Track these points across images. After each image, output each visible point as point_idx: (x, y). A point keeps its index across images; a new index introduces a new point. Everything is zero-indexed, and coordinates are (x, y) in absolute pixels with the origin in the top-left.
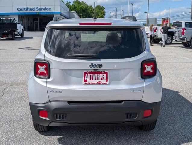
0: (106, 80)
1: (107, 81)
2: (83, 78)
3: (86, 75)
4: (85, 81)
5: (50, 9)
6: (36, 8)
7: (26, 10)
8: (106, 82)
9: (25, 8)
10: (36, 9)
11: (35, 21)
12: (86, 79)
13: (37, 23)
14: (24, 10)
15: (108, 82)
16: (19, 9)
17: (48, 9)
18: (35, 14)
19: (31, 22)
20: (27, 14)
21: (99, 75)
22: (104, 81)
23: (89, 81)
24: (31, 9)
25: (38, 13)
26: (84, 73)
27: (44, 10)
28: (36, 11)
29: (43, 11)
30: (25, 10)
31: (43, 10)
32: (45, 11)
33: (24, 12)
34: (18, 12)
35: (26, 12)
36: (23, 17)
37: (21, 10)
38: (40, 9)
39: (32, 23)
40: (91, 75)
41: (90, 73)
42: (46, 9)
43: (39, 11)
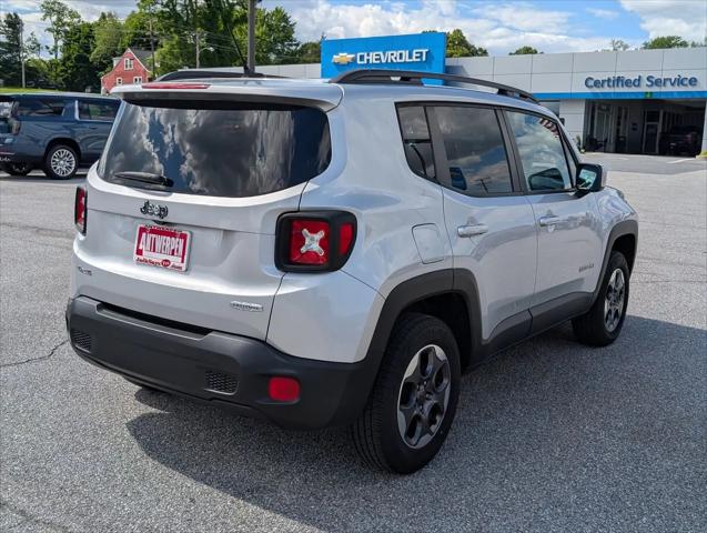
0: (180, 259)
1: (183, 262)
2: (137, 242)
3: (144, 234)
4: (139, 252)
5: (693, 81)
6: (645, 79)
7: (611, 84)
8: (181, 265)
9: (609, 80)
10: (645, 82)
11: (648, 121)
12: (141, 248)
13: (655, 127)
14: (606, 84)
15: (184, 266)
16: (591, 83)
17: (686, 82)
18: (641, 97)
19: (634, 124)
20: (613, 97)
21: (168, 238)
22: (175, 260)
23: (146, 255)
24: (628, 83)
25: (651, 93)
26: (141, 228)
27: (672, 84)
28: (644, 88)
29: (669, 88)
30: (609, 86)
31: (668, 83)
32: (677, 89)
33: (606, 89)
34: (587, 90)
35: (612, 90)
36: (604, 107)
37: (597, 83)
38: (658, 82)
39: (639, 127)
40: (154, 236)
41: (153, 231)
42: (680, 81)
43: (655, 89)
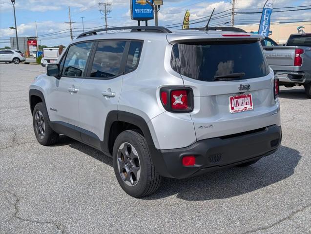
0: (250, 105)
2: (230, 105)
3: (233, 100)
4: (233, 108)
12: (233, 106)
15: (252, 107)
21: (243, 99)
23: (236, 108)
26: (231, 98)
40: (237, 100)
41: (236, 98)
